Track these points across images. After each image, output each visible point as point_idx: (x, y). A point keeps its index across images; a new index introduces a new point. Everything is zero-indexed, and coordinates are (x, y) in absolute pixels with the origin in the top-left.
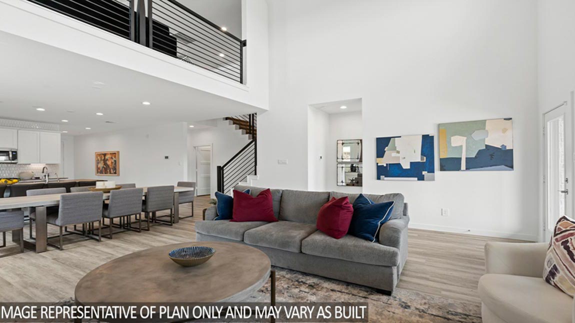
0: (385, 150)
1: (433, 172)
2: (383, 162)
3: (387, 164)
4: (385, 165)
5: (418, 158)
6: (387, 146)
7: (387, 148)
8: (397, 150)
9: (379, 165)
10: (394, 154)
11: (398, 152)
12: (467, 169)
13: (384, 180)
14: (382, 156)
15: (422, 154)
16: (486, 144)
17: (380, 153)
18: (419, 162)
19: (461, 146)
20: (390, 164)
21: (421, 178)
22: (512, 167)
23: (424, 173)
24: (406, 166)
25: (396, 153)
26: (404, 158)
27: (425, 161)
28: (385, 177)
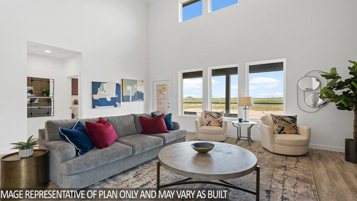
0: (98, 90)
1: (120, 102)
2: (96, 97)
3: (99, 99)
4: (98, 99)
5: (114, 96)
6: (99, 87)
7: (99, 88)
8: (105, 90)
9: (94, 99)
10: (103, 93)
11: (105, 92)
12: (132, 101)
13: (97, 108)
14: (96, 94)
15: (116, 93)
16: (137, 90)
17: (95, 91)
18: (114, 98)
19: (130, 91)
20: (100, 99)
21: (116, 106)
22: (143, 100)
23: (117, 103)
24: (109, 99)
25: (103, 92)
26: (108, 95)
27: (117, 97)
28: (98, 106)
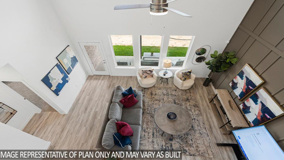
0: (50, 82)
1: (68, 77)
2: (54, 88)
3: (56, 87)
4: (56, 88)
5: (62, 76)
6: (50, 80)
7: (50, 81)
8: (54, 78)
9: (54, 90)
10: (55, 81)
11: (55, 79)
12: (73, 69)
14: (52, 86)
15: (62, 73)
16: (71, 57)
17: (49, 85)
18: (63, 77)
19: (67, 62)
20: (57, 86)
21: (67, 81)
22: (78, 61)
23: (67, 79)
24: (61, 82)
25: (55, 80)
26: (59, 79)
27: (64, 75)
28: (59, 92)
